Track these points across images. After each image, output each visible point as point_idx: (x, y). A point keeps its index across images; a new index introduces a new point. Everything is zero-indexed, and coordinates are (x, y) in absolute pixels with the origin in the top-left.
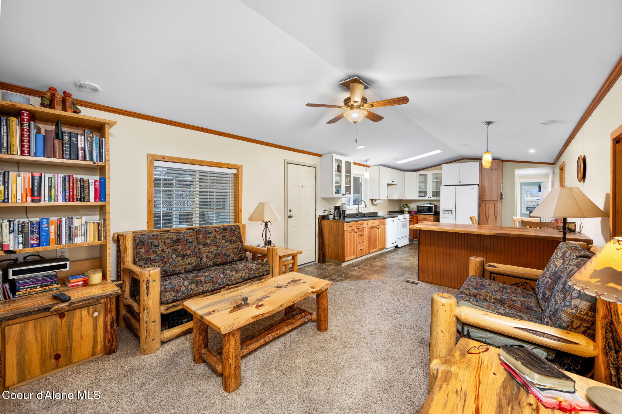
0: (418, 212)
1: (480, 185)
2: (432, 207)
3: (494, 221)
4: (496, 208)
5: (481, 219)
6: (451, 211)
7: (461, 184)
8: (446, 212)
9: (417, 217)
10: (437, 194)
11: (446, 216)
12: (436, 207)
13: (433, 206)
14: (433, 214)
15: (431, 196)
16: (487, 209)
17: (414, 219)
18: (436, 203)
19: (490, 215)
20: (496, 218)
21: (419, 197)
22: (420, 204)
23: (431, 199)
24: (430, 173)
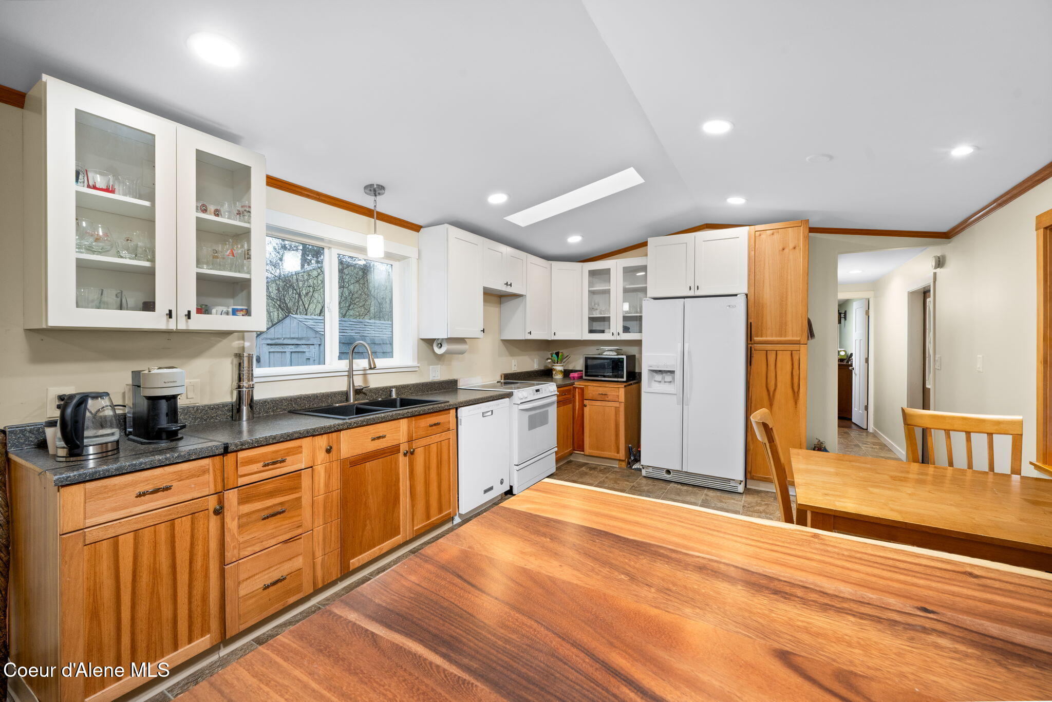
0: (586, 376)
1: (751, 297)
2: (621, 361)
3: (791, 402)
4: (796, 366)
5: (754, 398)
6: (672, 372)
7: (698, 293)
8: (658, 377)
9: (582, 390)
10: (633, 321)
11: (657, 387)
12: (632, 359)
13: (624, 357)
14: (625, 379)
15: (621, 330)
16: (772, 367)
17: (574, 396)
18: (633, 350)
19: (779, 385)
20: (796, 394)
21: (591, 331)
22: (592, 352)
23: (618, 338)
24: (615, 265)
